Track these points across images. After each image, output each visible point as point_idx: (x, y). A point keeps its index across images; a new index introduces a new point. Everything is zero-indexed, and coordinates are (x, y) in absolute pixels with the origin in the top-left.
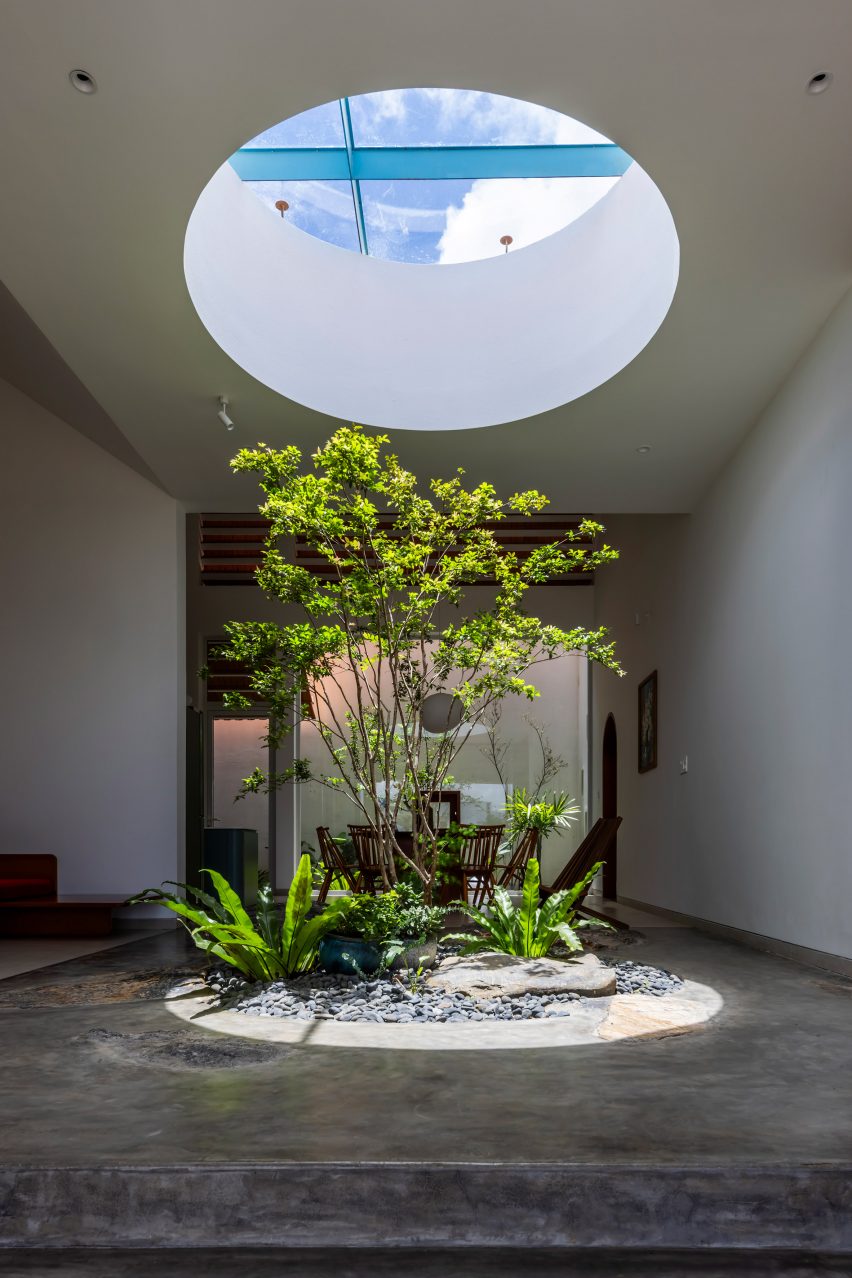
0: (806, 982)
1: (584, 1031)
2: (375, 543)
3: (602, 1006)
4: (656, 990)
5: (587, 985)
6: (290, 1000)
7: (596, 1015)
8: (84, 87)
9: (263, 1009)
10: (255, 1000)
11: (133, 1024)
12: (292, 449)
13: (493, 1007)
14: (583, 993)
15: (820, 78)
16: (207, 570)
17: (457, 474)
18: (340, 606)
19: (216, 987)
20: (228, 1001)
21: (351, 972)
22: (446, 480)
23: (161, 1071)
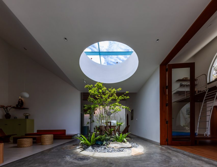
0: (153, 145)
1: (129, 154)
2: (102, 95)
3: (131, 150)
4: (136, 147)
5: (128, 147)
6: (92, 149)
7: (130, 151)
8: (66, 40)
9: (89, 150)
10: (88, 149)
11: (72, 153)
12: (92, 85)
13: (117, 150)
14: (128, 148)
15: (158, 40)
16: (84, 99)
17: (111, 88)
18: (98, 103)
19: (83, 147)
20: (84, 149)
21: (99, 145)
22: (110, 88)
23: (74, 162)
